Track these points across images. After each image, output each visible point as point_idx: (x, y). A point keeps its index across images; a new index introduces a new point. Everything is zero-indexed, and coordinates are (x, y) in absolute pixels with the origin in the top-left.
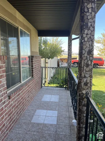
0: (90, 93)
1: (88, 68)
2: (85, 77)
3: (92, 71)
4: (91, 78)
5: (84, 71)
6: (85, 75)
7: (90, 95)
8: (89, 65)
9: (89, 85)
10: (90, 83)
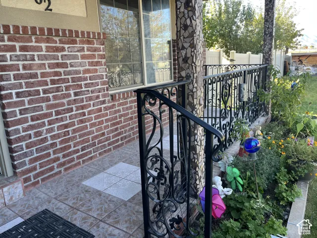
0: (192, 75)
1: (187, 31)
2: (183, 48)
3: (193, 36)
4: (192, 48)
5: (182, 38)
6: (183, 45)
7: (192, 78)
8: (188, 26)
9: (189, 61)
10: (191, 57)
